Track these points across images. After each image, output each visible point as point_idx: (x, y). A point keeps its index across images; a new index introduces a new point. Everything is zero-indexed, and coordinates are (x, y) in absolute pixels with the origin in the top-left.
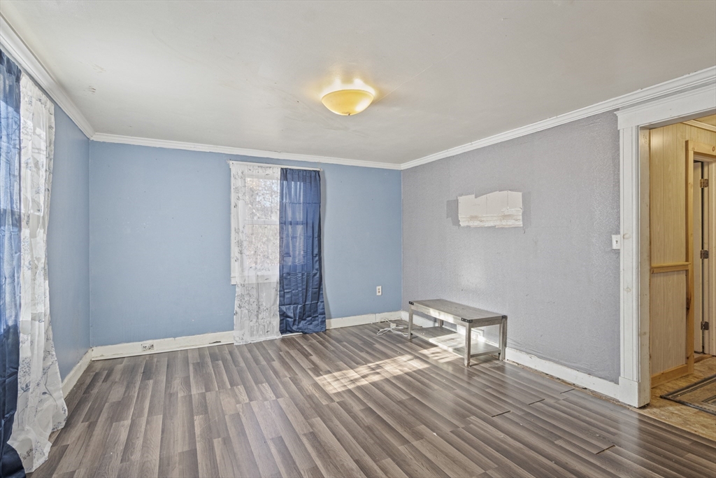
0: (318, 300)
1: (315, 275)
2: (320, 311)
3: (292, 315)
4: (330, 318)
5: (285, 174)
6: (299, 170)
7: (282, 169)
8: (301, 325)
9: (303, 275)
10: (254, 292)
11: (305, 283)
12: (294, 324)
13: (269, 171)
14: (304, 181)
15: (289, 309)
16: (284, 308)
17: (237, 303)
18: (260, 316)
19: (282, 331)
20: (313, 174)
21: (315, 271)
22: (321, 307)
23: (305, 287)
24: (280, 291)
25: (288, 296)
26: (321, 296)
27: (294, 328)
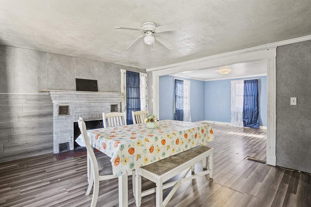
0: (257, 119)
1: (256, 111)
2: (257, 122)
3: (247, 122)
4: (263, 126)
5: (245, 82)
6: (250, 80)
7: (244, 81)
8: (250, 125)
9: (251, 111)
10: (236, 114)
11: (252, 113)
12: (247, 125)
13: (240, 82)
14: (252, 83)
15: (246, 120)
16: (244, 120)
17: (232, 116)
18: (238, 121)
19: (244, 126)
20: (255, 80)
21: (255, 110)
22: (258, 121)
23: (251, 114)
24: (243, 115)
25: (246, 116)
26: (258, 118)
27: (247, 126)
